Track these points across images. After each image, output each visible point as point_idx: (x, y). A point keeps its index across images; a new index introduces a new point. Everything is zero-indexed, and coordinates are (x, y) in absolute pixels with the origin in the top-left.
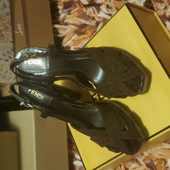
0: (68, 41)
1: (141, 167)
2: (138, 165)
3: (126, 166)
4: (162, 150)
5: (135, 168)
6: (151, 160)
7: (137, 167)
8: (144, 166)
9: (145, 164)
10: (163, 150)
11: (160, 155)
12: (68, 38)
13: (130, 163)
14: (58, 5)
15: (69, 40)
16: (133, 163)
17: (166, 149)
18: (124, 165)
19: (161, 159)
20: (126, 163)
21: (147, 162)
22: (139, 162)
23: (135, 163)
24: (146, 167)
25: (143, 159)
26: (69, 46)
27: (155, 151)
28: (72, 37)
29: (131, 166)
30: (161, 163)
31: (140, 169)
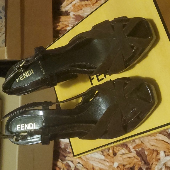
0: (67, 6)
1: (130, 153)
2: (127, 151)
3: (115, 150)
4: (155, 141)
5: (124, 154)
6: (142, 149)
7: (126, 153)
8: (134, 154)
9: (135, 152)
10: (158, 141)
11: (153, 146)
12: (68, 2)
13: (120, 148)
15: (69, 5)
16: (122, 149)
17: (160, 140)
18: (113, 149)
19: (154, 150)
20: (115, 147)
21: (137, 150)
22: (129, 149)
23: (124, 149)
24: (136, 155)
25: (133, 146)
26: (69, 11)
28: (72, 1)
29: (120, 151)
30: (153, 154)
31: (129, 156)
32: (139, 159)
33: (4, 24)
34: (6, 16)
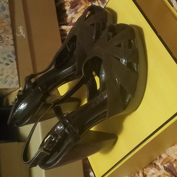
1: (160, 171)
2: (157, 170)
3: (145, 172)
5: (154, 174)
6: (170, 163)
7: (156, 173)
8: (163, 171)
13: (149, 168)
14: (65, 6)
16: (152, 169)
18: (142, 171)
20: (144, 169)
22: (157, 167)
24: (166, 172)
27: (172, 151)
29: (150, 171)
31: (159, 174)
32: (169, 175)
33: (15, 66)
34: (17, 60)
